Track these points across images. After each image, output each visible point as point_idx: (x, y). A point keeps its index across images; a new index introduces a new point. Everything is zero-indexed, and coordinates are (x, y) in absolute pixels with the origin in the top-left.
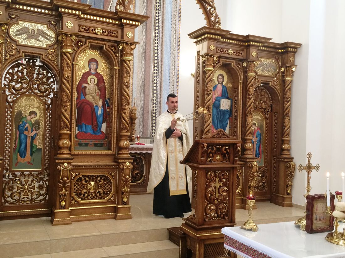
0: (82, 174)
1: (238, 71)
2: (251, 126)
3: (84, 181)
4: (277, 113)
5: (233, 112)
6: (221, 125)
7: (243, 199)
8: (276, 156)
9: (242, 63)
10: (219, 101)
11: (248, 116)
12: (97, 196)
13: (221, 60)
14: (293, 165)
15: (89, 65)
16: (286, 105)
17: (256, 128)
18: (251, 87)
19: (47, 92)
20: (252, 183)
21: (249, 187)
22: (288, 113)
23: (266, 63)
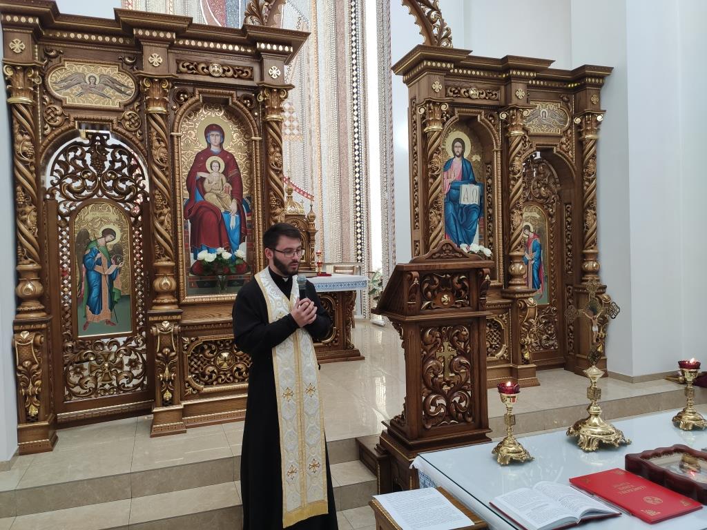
0: (203, 338)
1: (491, 129)
2: (521, 231)
3: (209, 351)
4: (570, 204)
5: (486, 209)
6: (464, 233)
7: (511, 368)
8: (572, 285)
9: (498, 114)
10: (458, 189)
11: (513, 213)
12: (235, 378)
13: (456, 110)
14: (606, 301)
15: (206, 137)
16: (588, 187)
17: (532, 235)
18: (517, 158)
19: (132, 193)
20: (528, 337)
21: (523, 346)
22: (592, 203)
23: (545, 110)
